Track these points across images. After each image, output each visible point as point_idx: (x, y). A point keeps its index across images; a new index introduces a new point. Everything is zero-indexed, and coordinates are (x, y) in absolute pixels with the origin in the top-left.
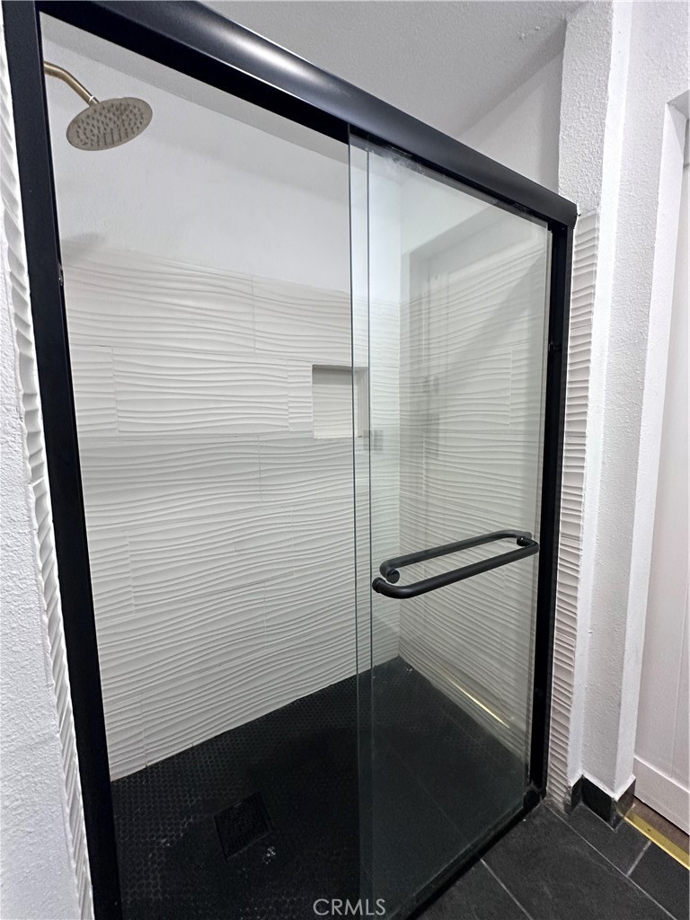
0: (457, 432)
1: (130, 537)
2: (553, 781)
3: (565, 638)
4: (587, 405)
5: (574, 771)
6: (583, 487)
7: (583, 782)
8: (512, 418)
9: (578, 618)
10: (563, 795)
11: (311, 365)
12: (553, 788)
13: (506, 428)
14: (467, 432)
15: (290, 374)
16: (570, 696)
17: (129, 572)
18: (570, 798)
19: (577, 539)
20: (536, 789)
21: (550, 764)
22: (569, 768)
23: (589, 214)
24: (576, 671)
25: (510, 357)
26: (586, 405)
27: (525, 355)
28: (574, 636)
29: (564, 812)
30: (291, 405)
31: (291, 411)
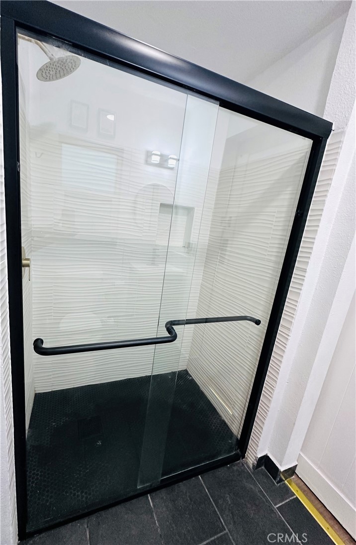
0: (238, 253)
1: (55, 283)
2: (249, 452)
3: (271, 382)
4: (311, 253)
5: (262, 451)
6: (299, 301)
7: (266, 457)
8: (269, 251)
9: (280, 373)
10: (253, 460)
11: (159, 203)
12: (249, 455)
13: (264, 257)
14: (243, 255)
15: (147, 207)
16: (267, 412)
17: (52, 300)
18: (256, 463)
19: (289, 329)
20: (240, 454)
21: (250, 444)
22: (259, 448)
23: (339, 131)
25: (275, 214)
27: (283, 215)
28: (276, 381)
29: (252, 468)
30: (145, 225)
31: (144, 228)
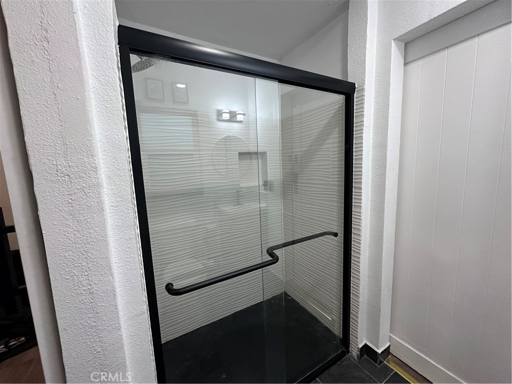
2: (352, 346)
3: (356, 281)
5: (362, 341)
6: (361, 212)
7: (366, 346)
8: (332, 178)
9: (360, 271)
10: (356, 352)
11: (238, 153)
12: (352, 349)
13: (329, 183)
15: (228, 158)
16: (358, 307)
18: (359, 354)
19: (359, 235)
20: (345, 350)
21: (351, 339)
22: (359, 340)
23: (361, 88)
24: (360, 295)
25: (330, 149)
26: (361, 175)
27: (337, 150)
28: (359, 279)
29: (357, 359)
30: (228, 172)
31: (228, 175)
